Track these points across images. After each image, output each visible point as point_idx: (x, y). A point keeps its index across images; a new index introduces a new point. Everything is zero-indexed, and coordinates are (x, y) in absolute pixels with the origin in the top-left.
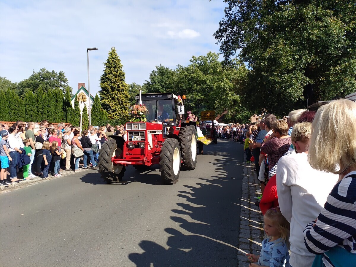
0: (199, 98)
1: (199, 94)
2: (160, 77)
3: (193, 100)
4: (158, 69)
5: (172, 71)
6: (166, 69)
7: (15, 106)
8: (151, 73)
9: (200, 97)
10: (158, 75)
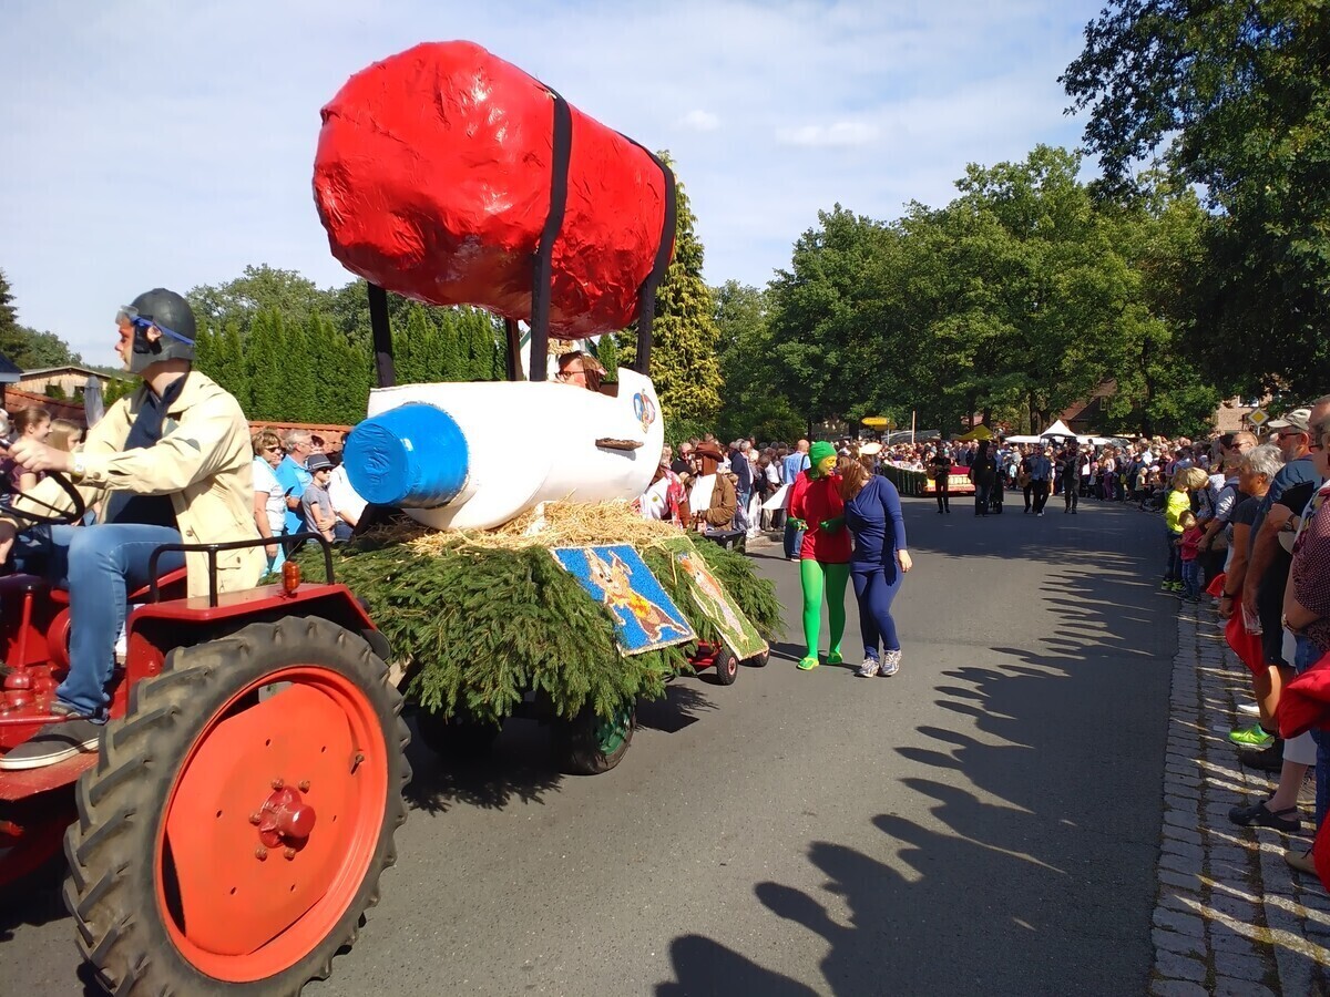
0: (992, 333)
1: (995, 320)
2: (835, 256)
3: (968, 341)
4: (828, 224)
5: (884, 227)
6: (858, 221)
7: (337, 370)
8: (799, 241)
9: (995, 327)
10: (825, 246)
